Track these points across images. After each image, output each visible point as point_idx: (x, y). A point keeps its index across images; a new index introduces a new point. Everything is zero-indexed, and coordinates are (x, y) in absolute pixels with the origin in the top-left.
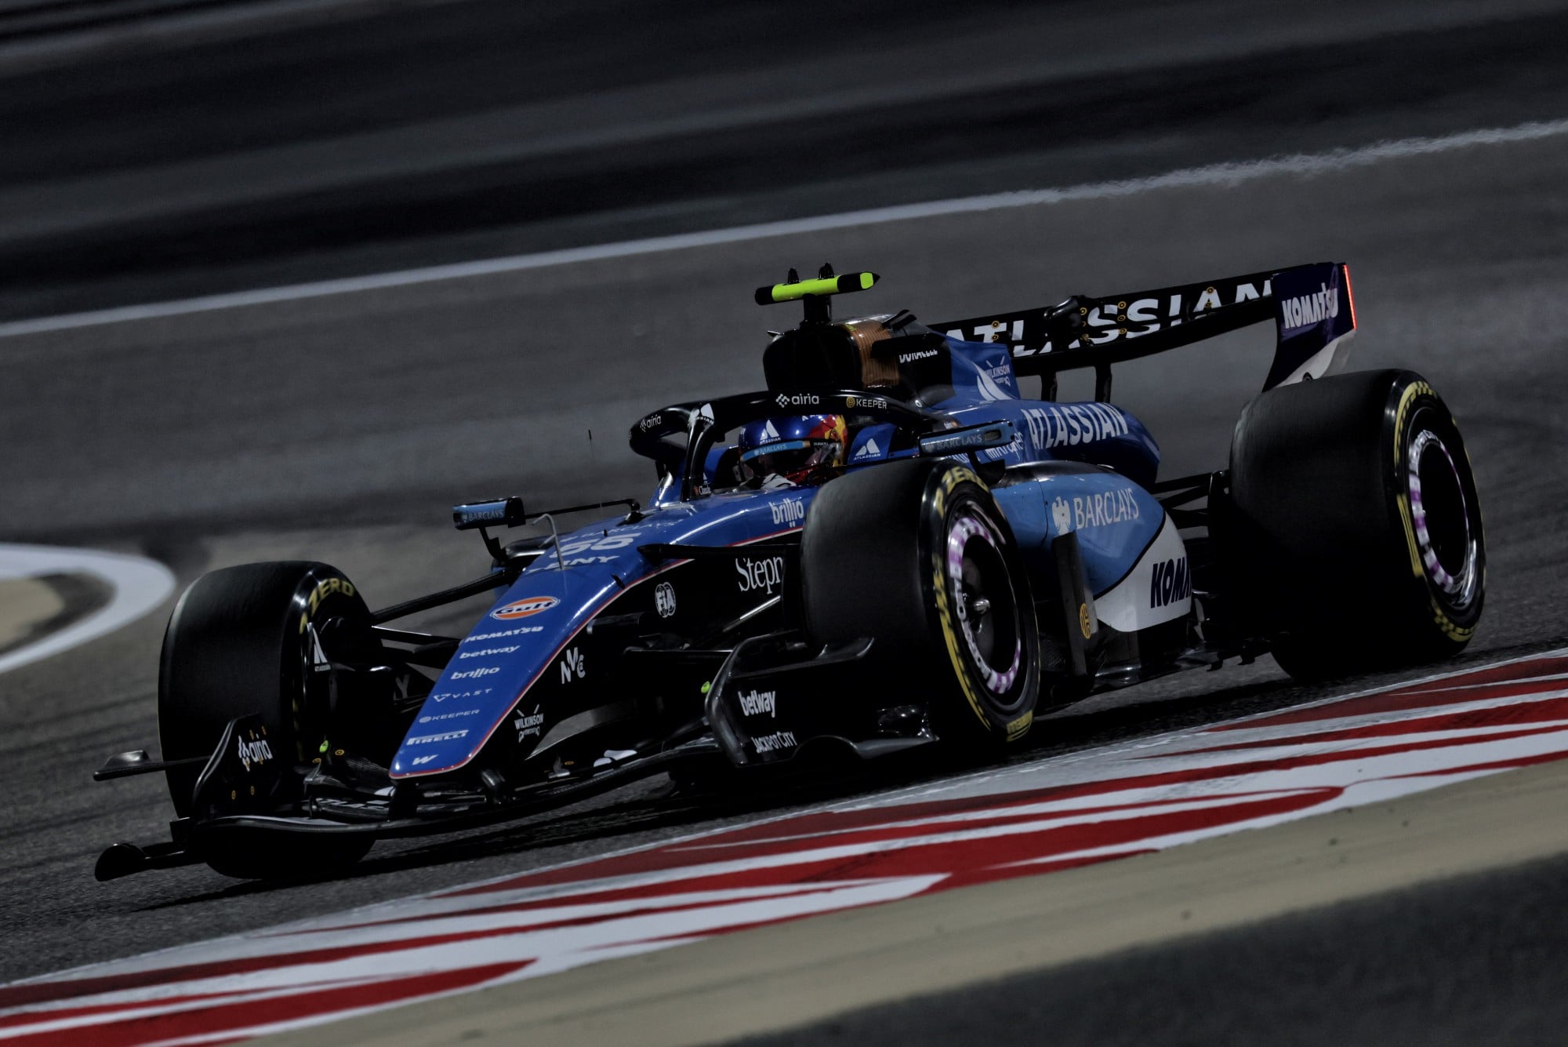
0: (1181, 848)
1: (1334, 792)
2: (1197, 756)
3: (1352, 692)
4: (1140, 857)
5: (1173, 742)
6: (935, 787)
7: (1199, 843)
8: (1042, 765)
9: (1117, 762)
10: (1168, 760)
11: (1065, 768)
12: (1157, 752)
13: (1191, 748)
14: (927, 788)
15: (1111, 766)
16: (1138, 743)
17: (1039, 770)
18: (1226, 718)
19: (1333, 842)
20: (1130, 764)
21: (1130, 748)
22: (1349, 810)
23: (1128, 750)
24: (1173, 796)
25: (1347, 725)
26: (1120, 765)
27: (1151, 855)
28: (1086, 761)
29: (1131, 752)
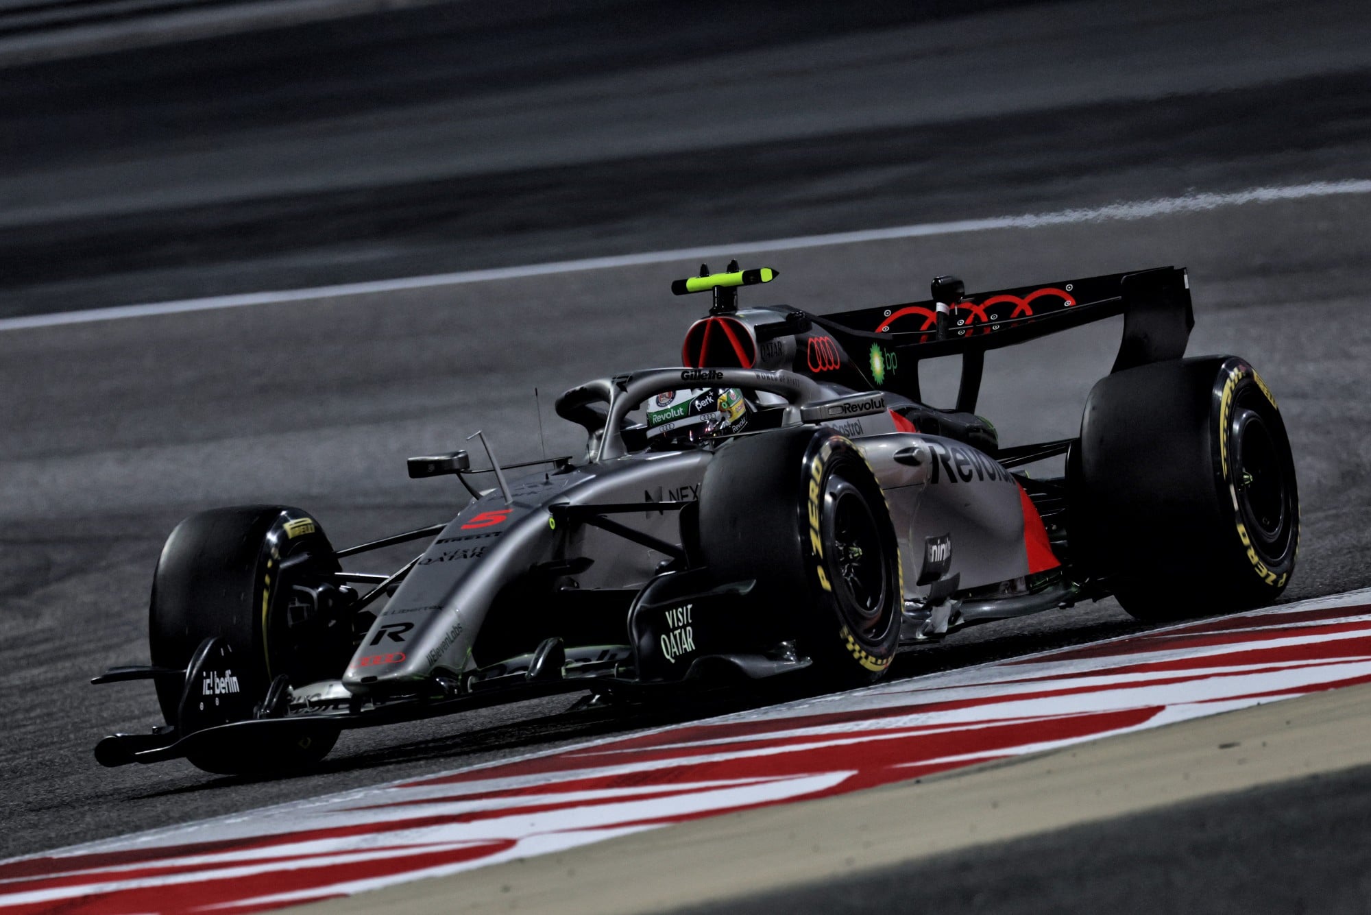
0: (369, 893)
1: (509, 844)
2: (386, 810)
3: (527, 753)
4: (332, 901)
5: (366, 796)
6: (147, 835)
7: (386, 889)
8: (245, 816)
9: (314, 815)
10: (361, 813)
11: (266, 819)
12: (351, 805)
13: (382, 802)
14: (139, 836)
15: (309, 818)
16: (333, 797)
17: (244, 821)
18: (414, 776)
19: (506, 889)
20: (326, 816)
21: (327, 801)
22: (521, 861)
23: (325, 803)
24: (364, 845)
25: (522, 783)
26: (317, 817)
27: (342, 900)
28: (285, 813)
29: (326, 805)
